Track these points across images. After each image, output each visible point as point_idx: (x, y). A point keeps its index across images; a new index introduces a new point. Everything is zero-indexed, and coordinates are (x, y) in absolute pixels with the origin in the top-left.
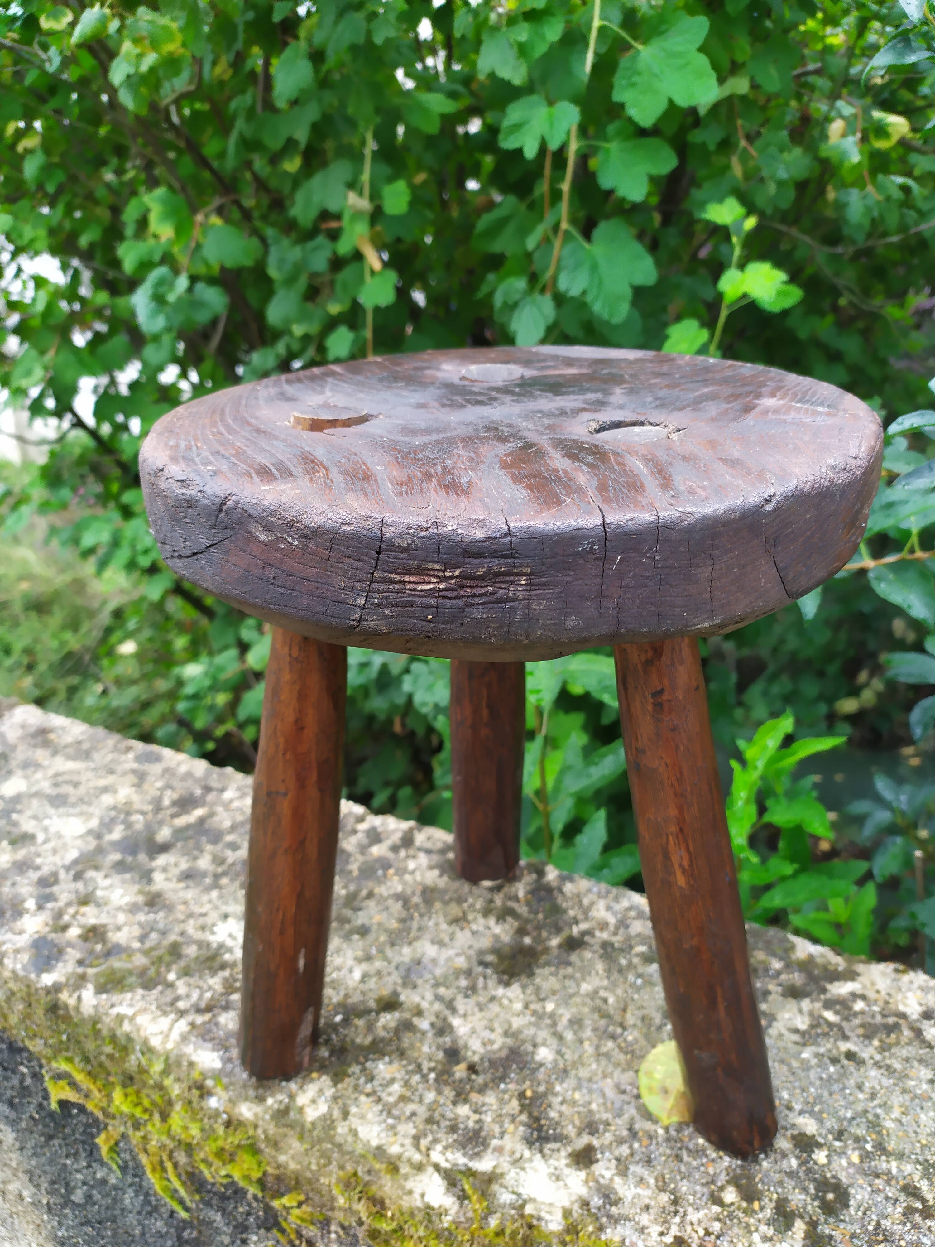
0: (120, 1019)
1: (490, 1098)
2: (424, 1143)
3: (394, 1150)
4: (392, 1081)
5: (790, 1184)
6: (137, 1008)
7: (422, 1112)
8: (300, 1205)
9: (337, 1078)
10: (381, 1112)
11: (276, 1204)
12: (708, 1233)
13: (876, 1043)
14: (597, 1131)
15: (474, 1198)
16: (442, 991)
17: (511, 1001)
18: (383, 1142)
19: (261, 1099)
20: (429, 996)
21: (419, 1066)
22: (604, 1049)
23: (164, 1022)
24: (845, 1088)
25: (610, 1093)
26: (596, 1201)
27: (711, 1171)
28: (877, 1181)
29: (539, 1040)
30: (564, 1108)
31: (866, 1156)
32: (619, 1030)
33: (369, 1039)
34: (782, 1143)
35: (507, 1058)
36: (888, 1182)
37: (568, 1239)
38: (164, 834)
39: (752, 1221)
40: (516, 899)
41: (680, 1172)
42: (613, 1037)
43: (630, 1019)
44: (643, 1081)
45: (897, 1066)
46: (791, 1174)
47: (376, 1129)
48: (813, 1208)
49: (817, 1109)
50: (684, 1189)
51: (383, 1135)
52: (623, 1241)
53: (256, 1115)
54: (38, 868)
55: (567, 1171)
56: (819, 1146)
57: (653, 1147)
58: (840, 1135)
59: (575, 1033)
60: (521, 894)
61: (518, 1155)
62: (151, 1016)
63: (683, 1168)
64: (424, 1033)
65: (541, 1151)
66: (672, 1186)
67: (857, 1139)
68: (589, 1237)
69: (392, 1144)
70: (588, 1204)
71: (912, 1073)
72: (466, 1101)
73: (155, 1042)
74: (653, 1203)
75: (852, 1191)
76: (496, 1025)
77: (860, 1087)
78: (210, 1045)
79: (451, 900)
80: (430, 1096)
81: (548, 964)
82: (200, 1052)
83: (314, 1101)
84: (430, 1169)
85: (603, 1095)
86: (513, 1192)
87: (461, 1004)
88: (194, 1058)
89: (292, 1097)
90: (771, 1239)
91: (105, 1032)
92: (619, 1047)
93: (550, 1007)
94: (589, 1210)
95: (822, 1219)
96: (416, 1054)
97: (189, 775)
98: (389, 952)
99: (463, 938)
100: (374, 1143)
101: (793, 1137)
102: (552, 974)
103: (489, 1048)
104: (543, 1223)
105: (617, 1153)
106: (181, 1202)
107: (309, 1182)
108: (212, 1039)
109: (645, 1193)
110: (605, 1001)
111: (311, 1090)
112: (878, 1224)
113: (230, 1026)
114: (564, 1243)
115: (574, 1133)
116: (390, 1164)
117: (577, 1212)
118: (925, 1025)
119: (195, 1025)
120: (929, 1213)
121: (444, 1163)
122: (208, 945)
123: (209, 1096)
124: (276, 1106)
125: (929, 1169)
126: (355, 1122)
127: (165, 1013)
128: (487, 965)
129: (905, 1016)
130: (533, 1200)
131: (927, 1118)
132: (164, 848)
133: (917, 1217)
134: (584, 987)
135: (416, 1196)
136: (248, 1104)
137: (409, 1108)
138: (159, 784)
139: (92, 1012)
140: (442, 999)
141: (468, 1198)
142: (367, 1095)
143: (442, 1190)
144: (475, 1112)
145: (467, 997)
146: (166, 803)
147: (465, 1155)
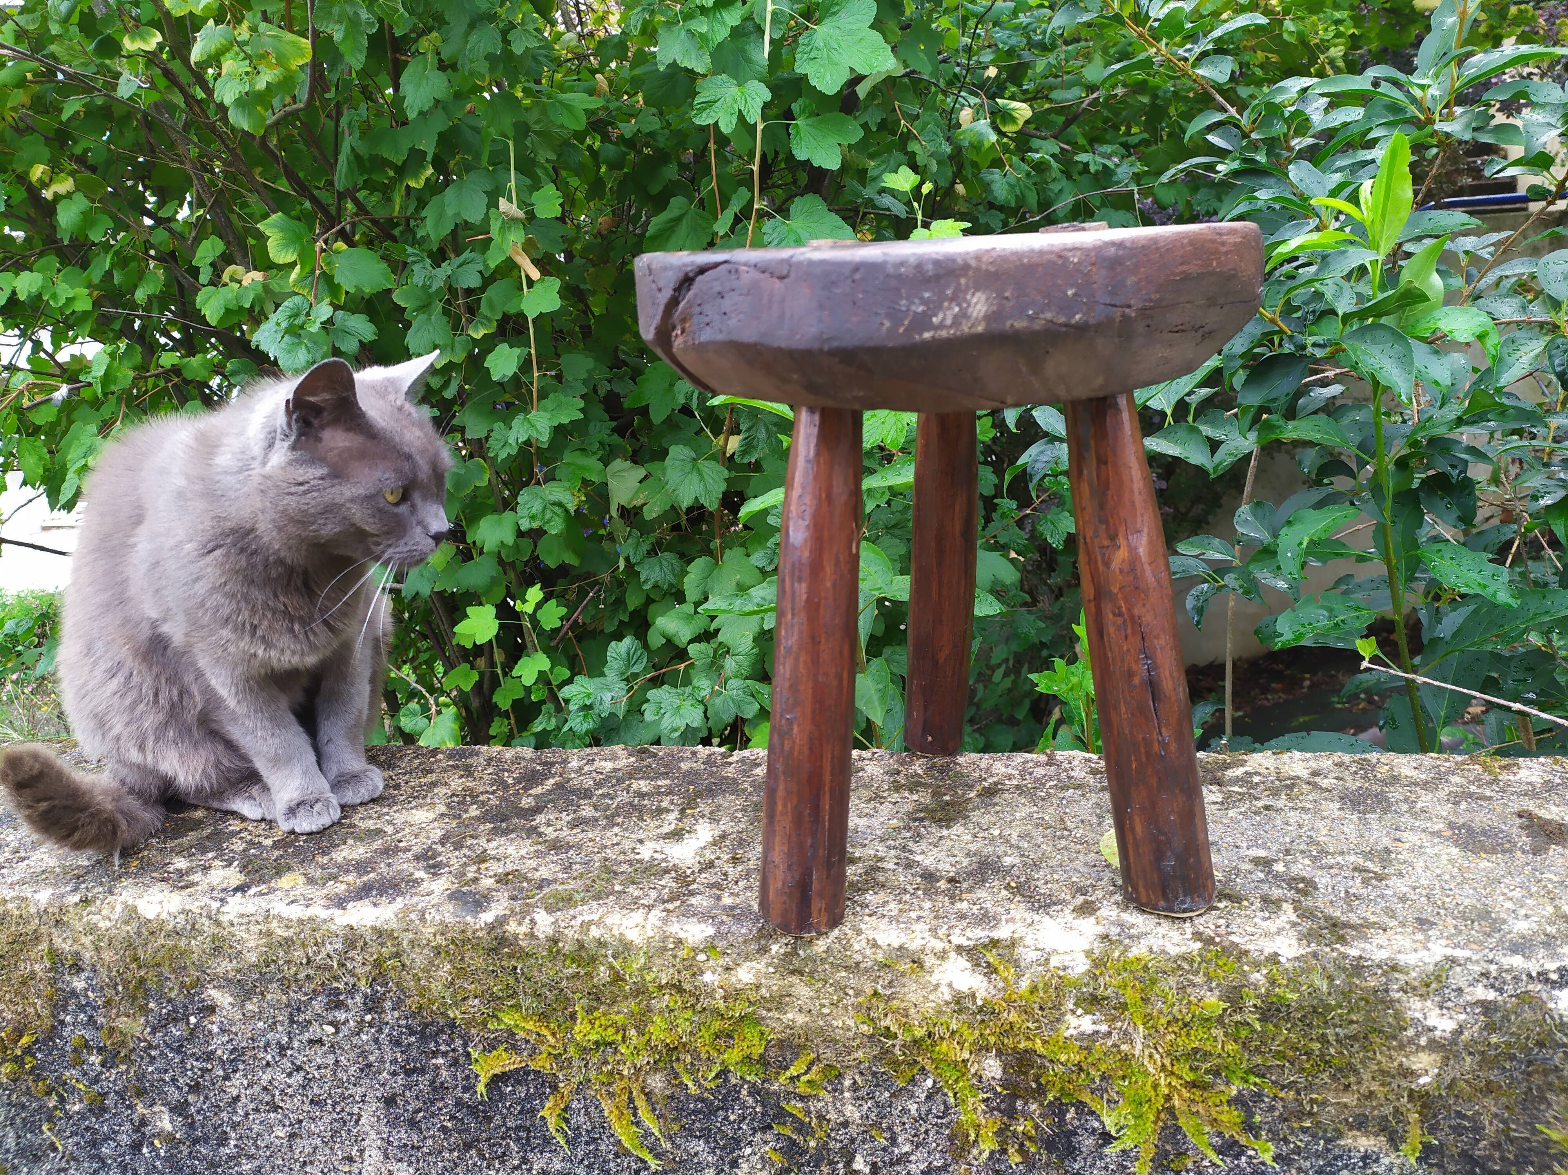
0: (586, 926)
1: (981, 894)
2: (941, 932)
3: (914, 945)
4: (886, 902)
5: (1266, 886)
7: (926, 914)
8: (809, 1069)
10: (890, 923)
11: (780, 1083)
12: (1217, 927)
13: (1284, 797)
14: (1088, 892)
15: (1001, 968)
16: (891, 842)
17: (958, 836)
18: (904, 940)
19: (764, 951)
20: (882, 848)
21: (904, 890)
22: (1061, 846)
23: (638, 916)
24: (1275, 826)
25: (1084, 869)
26: (1114, 931)
28: (1332, 871)
29: (1000, 853)
30: (1050, 885)
31: (1314, 860)
32: (1066, 833)
35: (980, 868)
36: (1341, 868)
37: (1097, 973)
38: (527, 802)
39: (1248, 912)
42: (1062, 837)
45: (1309, 806)
46: (1262, 881)
47: (892, 933)
48: (1291, 894)
49: (1260, 842)
51: (900, 937)
52: (1151, 950)
54: (407, 850)
55: (1076, 922)
56: (1275, 861)
58: (1287, 852)
59: (1029, 842)
60: (920, 772)
61: (1029, 921)
62: (619, 915)
64: (894, 870)
65: (1047, 914)
67: (1303, 852)
68: (1118, 960)
69: (912, 940)
70: (1107, 936)
71: (1323, 807)
72: (961, 900)
73: (633, 936)
75: (1316, 880)
76: (956, 852)
77: (1287, 823)
78: (695, 920)
80: (927, 904)
81: (976, 808)
82: (685, 927)
84: (953, 955)
85: (1079, 871)
86: (1037, 949)
87: (915, 847)
88: (682, 935)
90: (1269, 918)
91: (567, 949)
92: (1073, 841)
93: (996, 832)
94: (1109, 941)
95: (1302, 899)
96: (896, 884)
97: (517, 759)
99: (886, 809)
100: (895, 945)
102: (984, 813)
103: (958, 866)
104: (1070, 971)
105: (1112, 900)
106: (653, 1149)
107: (821, 1031)
108: (694, 915)
110: (1042, 819)
112: (1347, 892)
113: (705, 904)
114: (1095, 978)
115: (1068, 897)
116: (914, 962)
117: (1098, 948)
118: (1317, 779)
119: (668, 911)
120: (1380, 878)
121: (965, 943)
122: (640, 862)
123: (702, 973)
124: (782, 951)
125: (1368, 855)
126: (871, 935)
127: (632, 910)
128: (921, 820)
129: (1298, 778)
130: (1056, 952)
131: (1350, 829)
132: (537, 810)
133: (1374, 882)
134: (1017, 815)
135: (944, 989)
136: (748, 964)
137: (913, 915)
138: (490, 771)
139: (550, 931)
140: (895, 848)
141: (995, 971)
142: (870, 915)
143: (968, 973)
144: (975, 904)
145: (918, 842)
146: (510, 781)
147: (982, 930)
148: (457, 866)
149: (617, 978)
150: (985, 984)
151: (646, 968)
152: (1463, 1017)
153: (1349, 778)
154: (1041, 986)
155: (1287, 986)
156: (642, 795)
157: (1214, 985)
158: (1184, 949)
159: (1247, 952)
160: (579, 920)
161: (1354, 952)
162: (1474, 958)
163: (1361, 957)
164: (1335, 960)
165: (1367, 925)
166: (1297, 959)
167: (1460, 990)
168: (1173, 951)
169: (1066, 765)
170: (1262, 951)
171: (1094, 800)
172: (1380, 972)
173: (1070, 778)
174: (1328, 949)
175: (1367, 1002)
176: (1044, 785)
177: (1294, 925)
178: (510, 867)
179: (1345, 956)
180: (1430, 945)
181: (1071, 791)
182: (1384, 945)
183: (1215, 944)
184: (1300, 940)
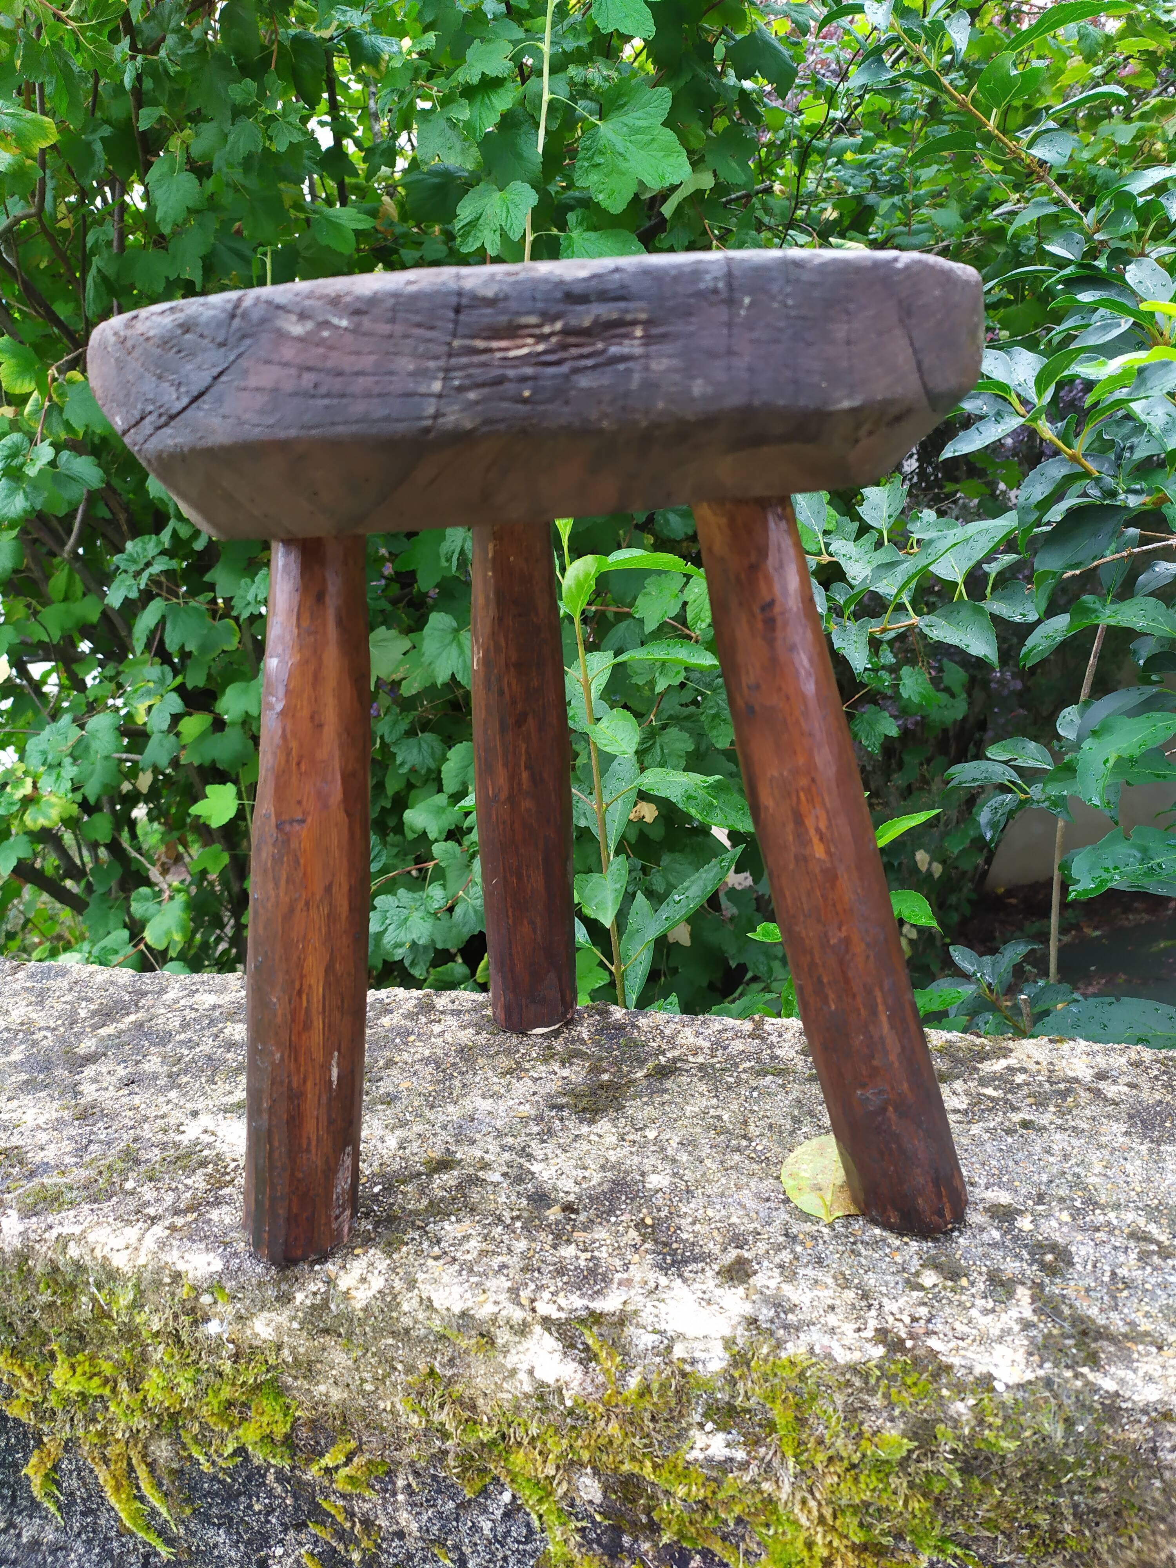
0: (63, 1242)
1: (601, 1233)
2: (525, 1295)
3: (484, 1312)
4: (467, 1238)
5: (998, 1254)
6: (85, 1225)
7: (514, 1261)
8: (349, 1460)
9: (390, 1248)
10: (460, 1273)
11: (313, 1473)
12: (914, 1319)
13: (1052, 1109)
14: (746, 1242)
15: (603, 1354)
16: (510, 1140)
17: (600, 1136)
18: (470, 1304)
19: (285, 1299)
20: (494, 1147)
21: (499, 1219)
22: (731, 1163)
23: (132, 1233)
24: (1030, 1155)
25: (751, 1204)
26: (765, 1315)
27: (899, 1259)
28: (1097, 1235)
29: (647, 1168)
30: (697, 1227)
31: (1076, 1214)
32: (744, 1143)
33: (425, 1202)
34: (975, 1217)
35: (612, 1190)
36: (1111, 1233)
37: (736, 1374)
38: (87, 1045)
39: (964, 1298)
40: (581, 1041)
41: (861, 1266)
42: (738, 1149)
43: (755, 1130)
44: (788, 1183)
45: (1084, 1126)
46: (995, 1245)
47: (457, 1290)
48: (1032, 1271)
49: (1005, 1179)
50: (872, 1282)
51: (468, 1296)
52: (811, 1352)
53: (278, 1329)
55: (719, 1292)
56: (1020, 1212)
57: (821, 1247)
58: (1040, 1199)
59: (690, 1154)
60: (585, 1036)
61: (652, 1285)
62: (109, 1229)
63: (864, 1262)
64: (496, 1185)
65: (680, 1276)
66: (856, 1281)
67: (1062, 1200)
68: (766, 1361)
69: (481, 1304)
70: (756, 1321)
71: (1103, 1129)
72: (569, 1242)
73: (120, 1261)
74: (838, 1302)
75: (1073, 1249)
76: (588, 1162)
77: (1048, 1151)
78: (202, 1246)
79: (497, 1053)
80: (521, 1245)
81: (638, 1095)
82: (188, 1257)
83: (363, 1280)
84: (538, 1329)
85: (744, 1207)
86: (655, 1332)
87: (538, 1150)
88: (181, 1266)
89: (330, 1282)
90: (993, 1311)
91: (39, 1270)
92: (749, 1158)
93: (651, 1134)
94: (758, 1328)
95: (1047, 1280)
96: (492, 1206)
98: (429, 1114)
99: (522, 1087)
100: (457, 1310)
101: (987, 1210)
102: (645, 1104)
103: (584, 1186)
104: (700, 1366)
105: (777, 1260)
106: (162, 1533)
107: (363, 1413)
108: (204, 1239)
109: (826, 1295)
110: (719, 1118)
111: (357, 1267)
112: (1114, 1274)
113: (227, 1221)
114: (733, 1382)
115: (716, 1250)
116: (482, 1335)
117: (742, 1336)
118: (1102, 1085)
119: (173, 1228)
120: (1167, 1253)
121: (555, 1315)
122: (176, 1145)
123: (207, 1320)
124: (308, 1302)
125: (1153, 1213)
126: (426, 1290)
127: (129, 1223)
128: (561, 1108)
129: (1076, 1080)
130: (681, 1336)
131: (1135, 1167)
132: (91, 1059)
133: (1156, 1259)
134: (688, 1109)
135: (522, 1376)
136: (266, 1314)
137: (496, 1261)
138: (68, 998)
139: (17, 1243)
140: (511, 1148)
141: (595, 1357)
142: (436, 1258)
143: (558, 1356)
144: (585, 1250)
145: (545, 1142)
146: (83, 1013)
147: (582, 1296)
149: (102, 1314)
150: (580, 1375)
151: (136, 1305)
153: (1146, 1086)
154: (655, 1386)
155: (1001, 1428)
157: (897, 1412)
158: (856, 1356)
159: (949, 1368)
160: (54, 1233)
161: (1109, 1385)
163: (1116, 1394)
164: (1078, 1393)
165: (1136, 1336)
166: (1020, 1386)
168: (842, 1357)
169: (774, 1039)
170: (970, 1370)
171: (795, 1094)
172: (1145, 1419)
173: (774, 1057)
174: (1069, 1374)
175: (1123, 1464)
176: (737, 1065)
177: (1027, 1325)
178: (16, 1141)
179: (1094, 1389)
181: (770, 1077)
182: (1156, 1375)
183: (905, 1351)
184: (1031, 1354)
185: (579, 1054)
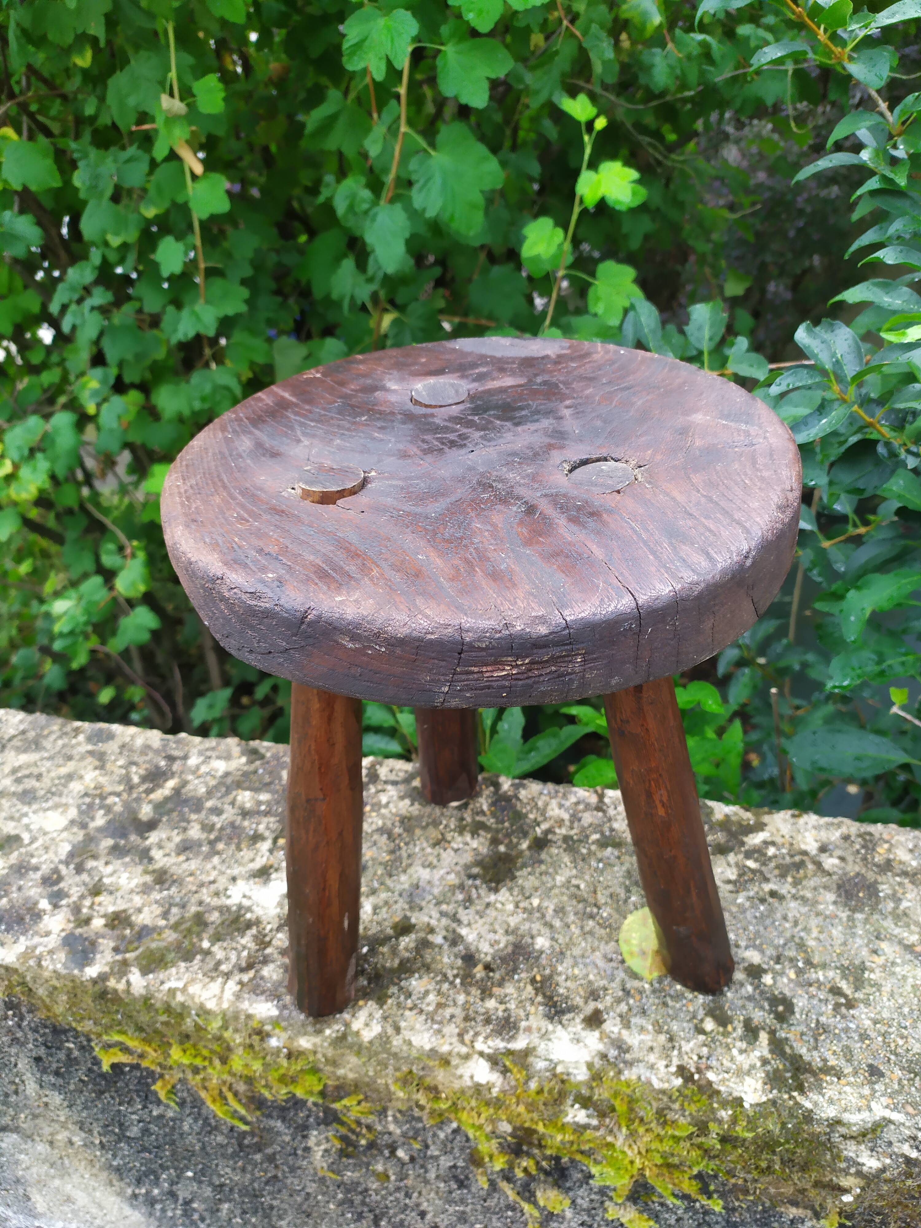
0: (172, 992)
1: (510, 989)
2: (467, 1038)
3: (444, 1049)
4: (427, 993)
5: (750, 1006)
6: (185, 980)
7: (458, 1012)
8: (359, 1103)
9: (381, 1001)
10: (426, 1020)
11: (337, 1106)
13: (790, 879)
14: (599, 997)
15: (515, 1070)
16: (444, 907)
17: (503, 904)
18: (434, 1044)
19: (319, 1032)
20: (435, 914)
21: (445, 975)
22: (587, 929)
23: (215, 987)
24: (774, 921)
25: (601, 963)
26: (613, 1053)
27: (691, 1009)
28: (811, 989)
29: (535, 932)
30: (569, 984)
31: (800, 972)
32: (595, 910)
33: (397, 962)
34: (739, 975)
35: (513, 952)
36: (819, 988)
37: (594, 1084)
38: (146, 812)
39: (729, 1040)
40: (483, 813)
41: (669, 1016)
42: (592, 917)
43: (602, 899)
44: (624, 948)
45: (809, 895)
46: (750, 998)
47: (426, 1035)
48: (770, 1019)
49: (757, 942)
50: (675, 1028)
51: (433, 1039)
52: (639, 1078)
53: (315, 1045)
54: (36, 869)
55: (584, 1034)
56: (765, 971)
57: (644, 1000)
58: (778, 959)
59: (562, 920)
60: (485, 807)
61: (543, 1030)
62: (201, 985)
63: (671, 1012)
64: (440, 947)
65: (560, 1022)
66: (666, 1027)
67: (791, 960)
68: (612, 1080)
69: (442, 1045)
70: (606, 1056)
72: (491, 996)
73: (211, 1005)
74: (655, 1044)
75: (795, 1001)
76: (497, 927)
77: (785, 918)
78: (263, 998)
79: (428, 825)
80: (461, 998)
81: (524, 866)
82: (255, 1005)
83: (367, 1025)
84: (476, 1056)
85: (596, 966)
86: (546, 1060)
87: (464, 915)
88: (251, 1011)
89: (347, 1025)
90: (745, 1051)
91: (158, 1005)
92: (599, 924)
93: (536, 902)
94: (607, 1060)
95: (778, 1026)
96: (439, 966)
97: (146, 747)
98: (389, 882)
99: (448, 857)
100: (427, 1047)
101: (746, 969)
102: (530, 874)
103: (496, 947)
104: (572, 1077)
105: (618, 1011)
106: (242, 1119)
107: (368, 1085)
108: (263, 992)
109: (647, 1038)
110: (578, 887)
111: (362, 1015)
113: (275, 977)
114: (592, 1087)
115: (582, 1003)
116: (443, 1060)
117: (598, 1064)
118: (823, 857)
119: (243, 983)
120: (850, 1004)
121: (487, 1050)
122: (229, 909)
123: (269, 1038)
124: (334, 1034)
125: (845, 972)
126: (407, 1034)
127: (212, 978)
128: (475, 877)
129: (807, 853)
130: (562, 1061)
131: (837, 932)
132: (151, 825)
133: (843, 1010)
134: (558, 879)
135: (466, 1079)
136: (306, 1037)
137: (447, 1012)
138: (121, 762)
139: (143, 992)
140: (447, 915)
141: (510, 1071)
142: (410, 1009)
143: (487, 1070)
144: (501, 1003)
145: (466, 908)
146: (136, 779)
147: (503, 1040)
148: (74, 898)
149: (201, 1029)
150: (501, 1080)
151: (225, 1027)
152: (888, 1161)
153: (851, 859)
155: (746, 1126)
156: (245, 813)
157: (687, 1113)
158: (666, 1086)
159: (718, 1092)
161: (808, 1105)
162: (907, 1124)
163: (812, 1110)
164: (790, 1108)
165: (827, 1070)
166: (758, 1105)
167: (890, 1144)
168: (658, 1085)
169: (611, 811)
170: (731, 1094)
171: (626, 865)
172: (826, 1124)
173: (612, 830)
174: (786, 1096)
175: (811, 1143)
176: (588, 838)
177: (765, 1062)
178: (119, 905)
179: (800, 1106)
180: (873, 1104)
181: (609, 849)
182: (836, 1098)
183: (694, 1082)
184: (765, 1084)
185: (482, 826)
